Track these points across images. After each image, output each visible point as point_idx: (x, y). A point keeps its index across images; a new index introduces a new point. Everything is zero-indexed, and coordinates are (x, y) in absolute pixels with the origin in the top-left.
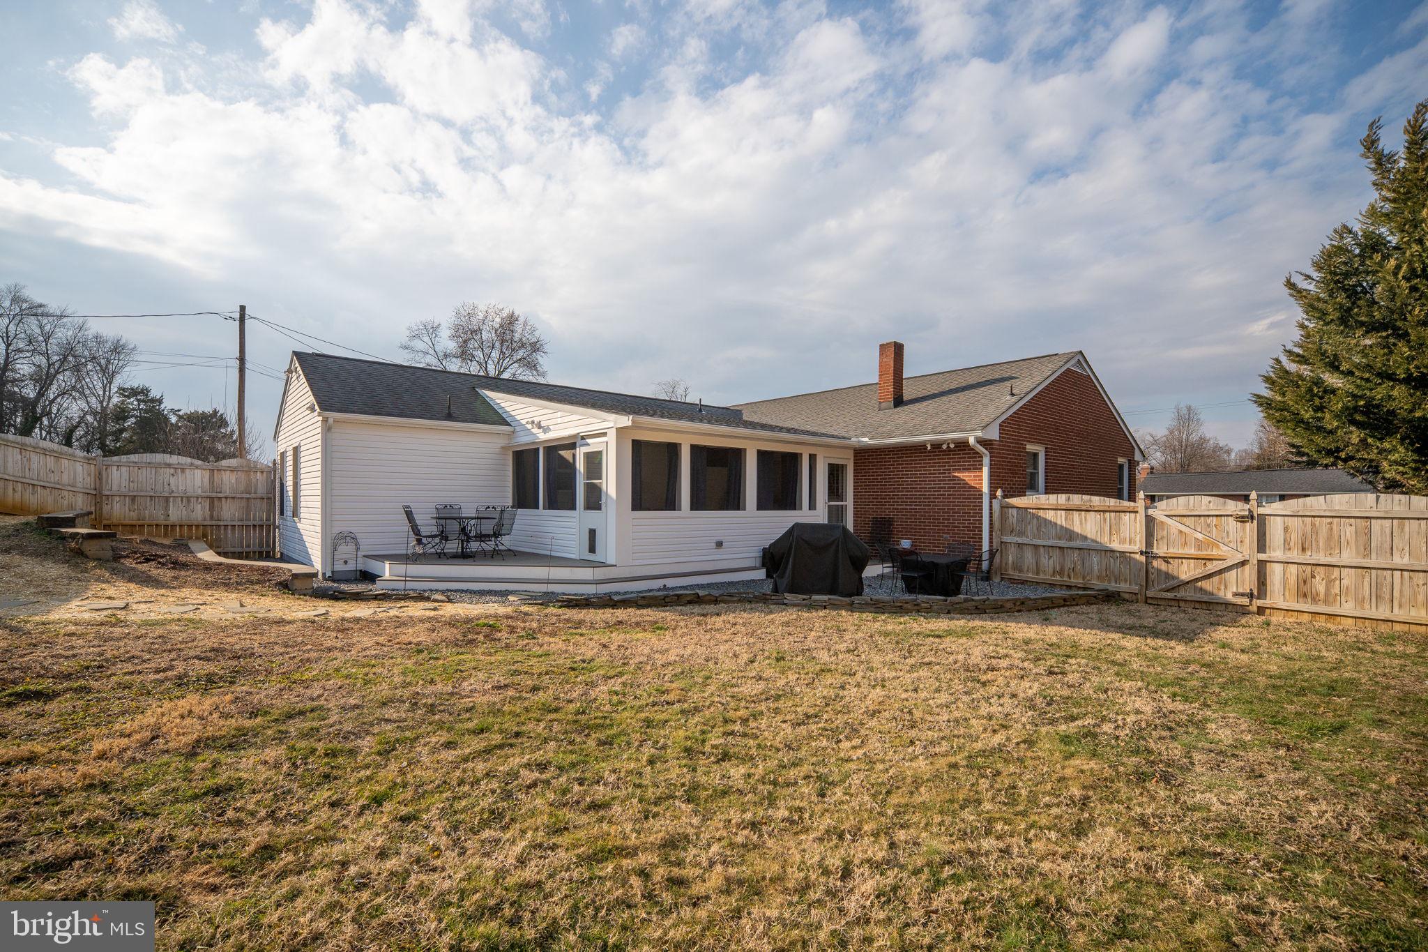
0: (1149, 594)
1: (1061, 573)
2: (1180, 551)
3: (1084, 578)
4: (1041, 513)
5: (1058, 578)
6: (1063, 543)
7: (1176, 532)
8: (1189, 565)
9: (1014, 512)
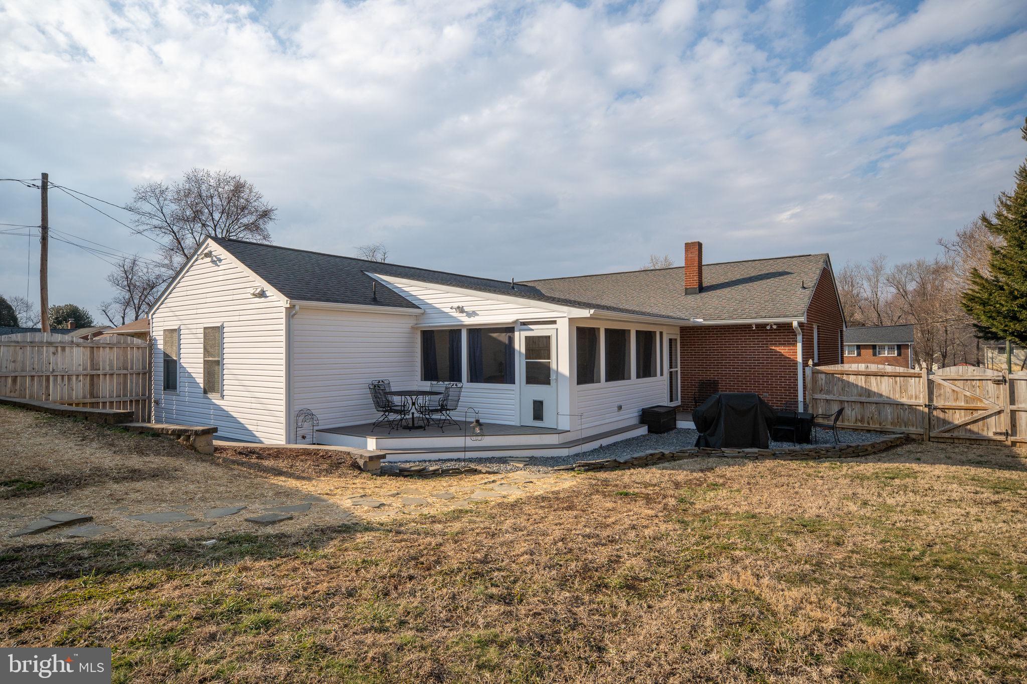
0: (932, 435)
1: (862, 421)
2: (954, 404)
3: (880, 424)
4: (845, 377)
5: (860, 424)
6: (863, 399)
7: (950, 391)
8: (960, 414)
9: (823, 376)
